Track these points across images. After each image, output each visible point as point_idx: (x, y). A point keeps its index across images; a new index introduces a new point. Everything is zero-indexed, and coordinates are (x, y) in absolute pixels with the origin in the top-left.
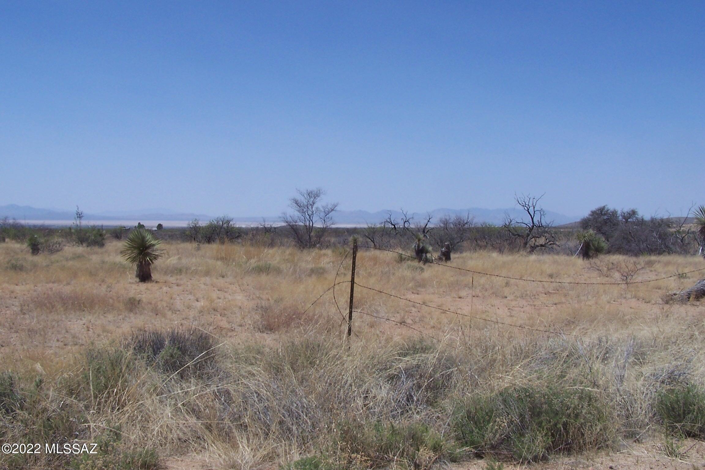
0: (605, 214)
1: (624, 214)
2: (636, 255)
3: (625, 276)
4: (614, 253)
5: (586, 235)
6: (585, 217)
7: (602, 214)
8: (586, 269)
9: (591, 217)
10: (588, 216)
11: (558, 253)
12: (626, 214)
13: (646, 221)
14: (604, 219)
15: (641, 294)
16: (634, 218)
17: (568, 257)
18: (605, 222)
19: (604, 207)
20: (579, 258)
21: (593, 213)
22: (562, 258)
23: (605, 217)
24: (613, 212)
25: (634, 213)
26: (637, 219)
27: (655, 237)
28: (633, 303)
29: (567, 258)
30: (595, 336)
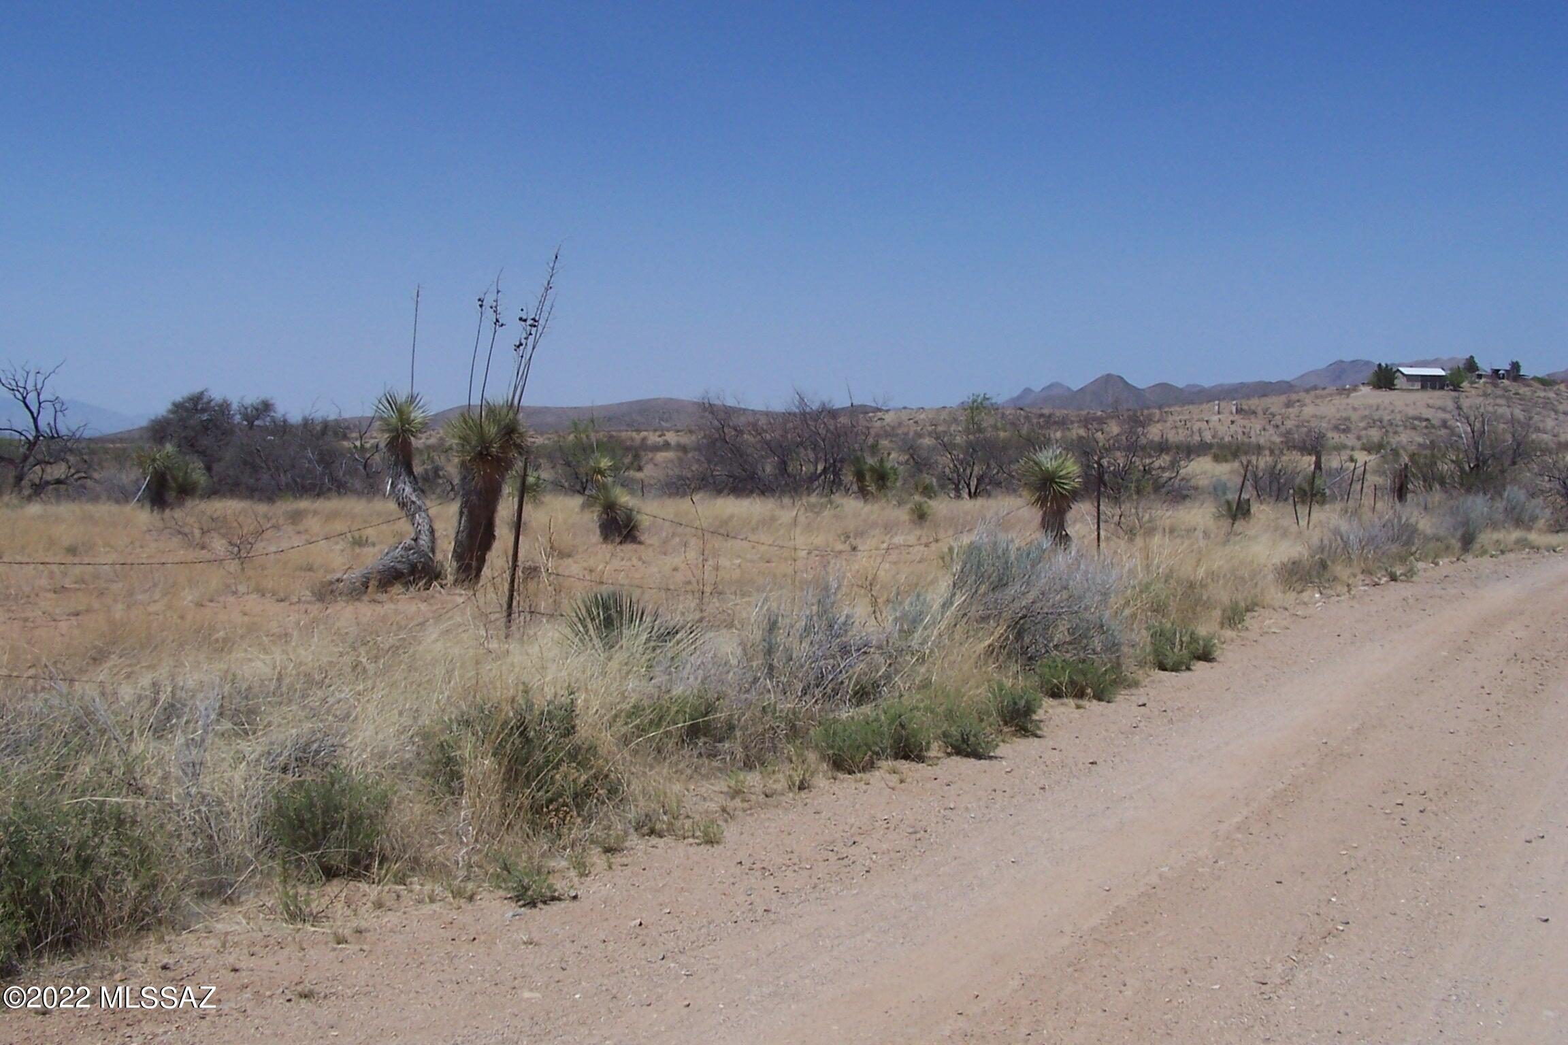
0: (203, 410)
1: (246, 409)
2: (271, 499)
3: (236, 545)
4: (223, 496)
5: (158, 456)
6: (160, 417)
7: (196, 410)
8: (154, 533)
9: (172, 416)
10: (165, 413)
11: (95, 499)
12: (249, 410)
13: (292, 426)
14: (202, 421)
15: (269, 584)
16: (268, 419)
17: (117, 506)
18: (205, 427)
19: (202, 393)
20: (143, 505)
21: (178, 407)
22: (104, 509)
23: (205, 417)
24: (221, 406)
25: (266, 407)
26: (274, 421)
27: (310, 461)
28: (253, 602)
29: (114, 508)
30: (146, 680)
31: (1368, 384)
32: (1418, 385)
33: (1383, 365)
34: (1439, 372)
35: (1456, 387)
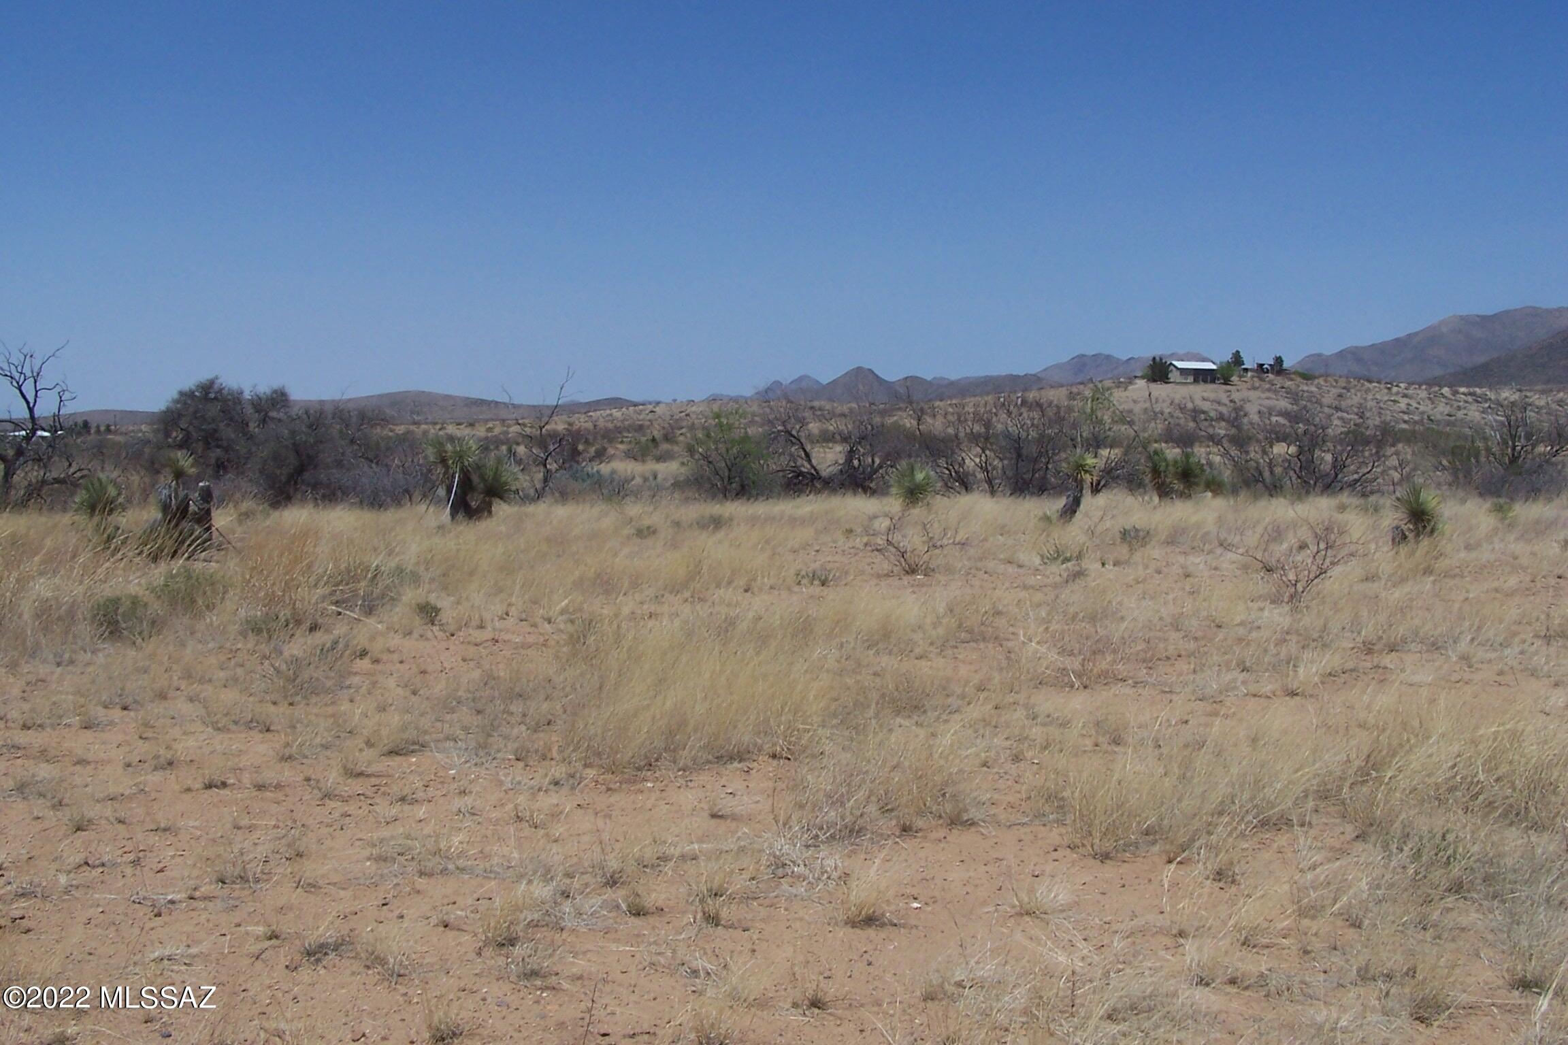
0: (216, 399)
1: (259, 398)
7: (208, 398)
12: (262, 400)
14: (214, 411)
19: (213, 381)
21: (186, 397)
23: (218, 406)
24: (232, 395)
25: (281, 396)
31: (1142, 377)
32: (1190, 379)
33: (1158, 359)
34: (1209, 366)
35: (1227, 382)
